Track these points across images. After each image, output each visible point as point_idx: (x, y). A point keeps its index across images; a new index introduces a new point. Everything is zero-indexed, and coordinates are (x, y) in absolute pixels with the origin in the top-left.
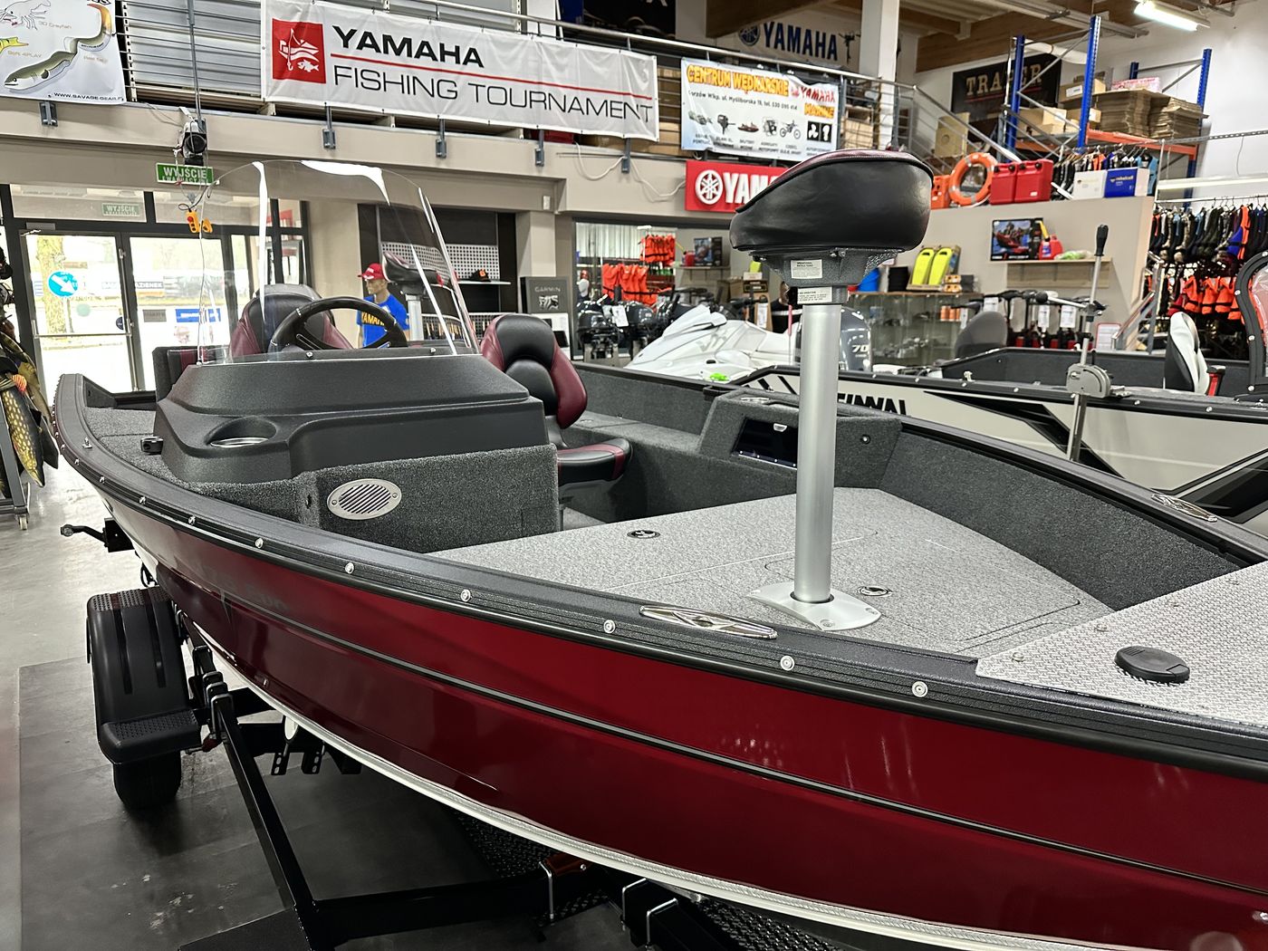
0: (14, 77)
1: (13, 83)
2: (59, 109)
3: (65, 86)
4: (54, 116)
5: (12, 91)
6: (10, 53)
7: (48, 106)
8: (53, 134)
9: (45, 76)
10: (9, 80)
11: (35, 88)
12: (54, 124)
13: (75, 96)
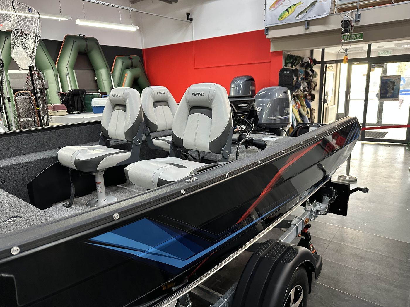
0: (298, 15)
1: (298, 17)
2: (310, 23)
3: (312, 15)
4: (308, 25)
5: (297, 20)
6: (298, 7)
7: (306, 22)
8: (308, 32)
9: (306, 12)
10: (297, 17)
11: (303, 17)
12: (308, 28)
13: (314, 17)
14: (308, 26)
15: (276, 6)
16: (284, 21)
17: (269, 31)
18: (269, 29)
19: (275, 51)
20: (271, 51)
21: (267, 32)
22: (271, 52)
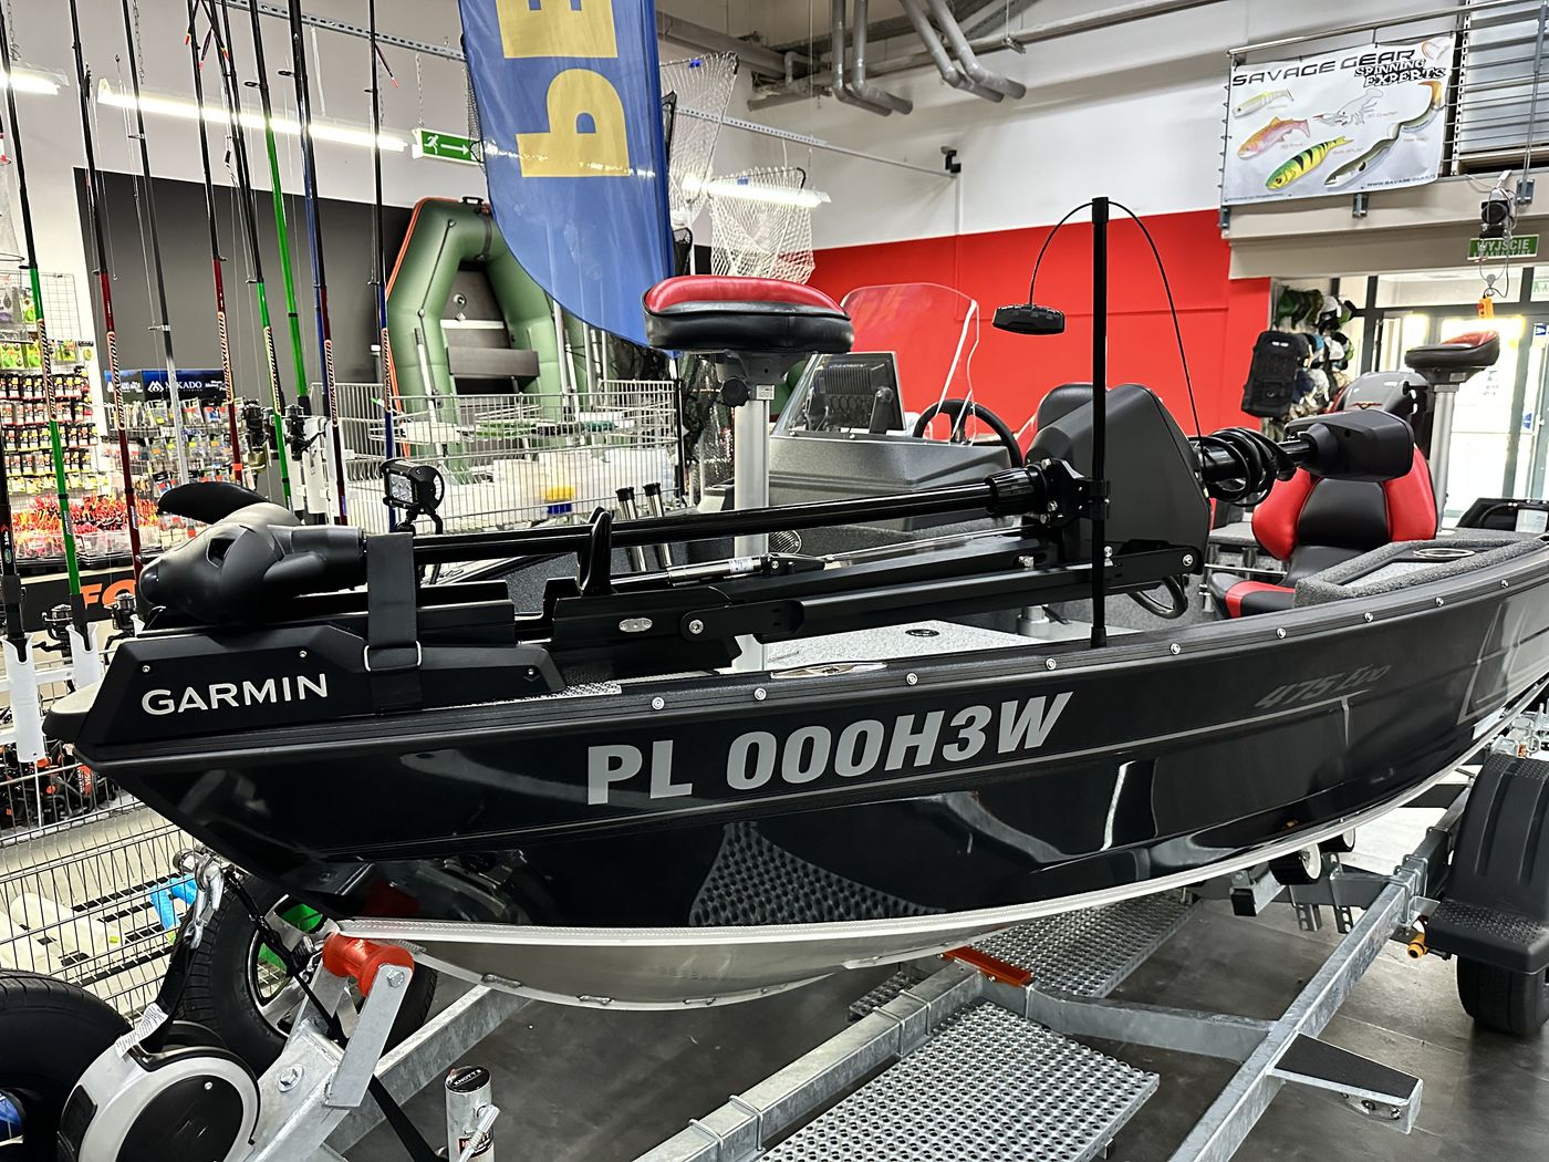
0: (1333, 176)
1: (1332, 181)
2: (1372, 199)
3: (1380, 177)
4: (1365, 207)
7: (1359, 197)
8: (1361, 226)
9: (1362, 169)
10: (1328, 180)
12: (1363, 215)
13: (1387, 183)
14: (1363, 208)
15: (1261, 145)
16: (1287, 190)
17: (1231, 217)
18: (1233, 210)
19: (1244, 277)
20: (1231, 277)
21: (1227, 221)
22: (1233, 281)
